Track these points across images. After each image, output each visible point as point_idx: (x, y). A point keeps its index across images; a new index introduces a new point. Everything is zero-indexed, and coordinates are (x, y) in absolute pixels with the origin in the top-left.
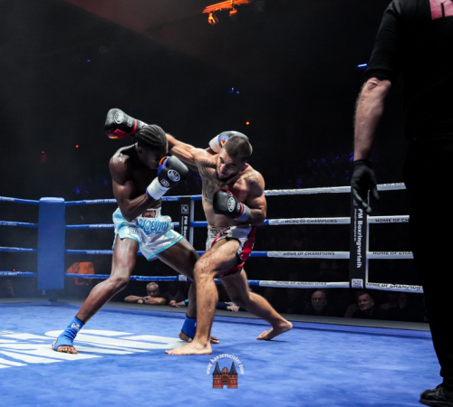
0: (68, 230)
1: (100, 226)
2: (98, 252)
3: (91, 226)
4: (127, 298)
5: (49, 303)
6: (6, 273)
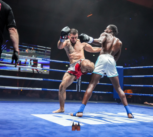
0: (124, 78)
1: (136, 76)
2: (135, 85)
3: (133, 76)
4: (144, 103)
5: (117, 103)
6: (102, 92)
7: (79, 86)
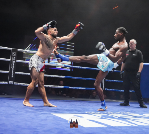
7: (103, 84)
